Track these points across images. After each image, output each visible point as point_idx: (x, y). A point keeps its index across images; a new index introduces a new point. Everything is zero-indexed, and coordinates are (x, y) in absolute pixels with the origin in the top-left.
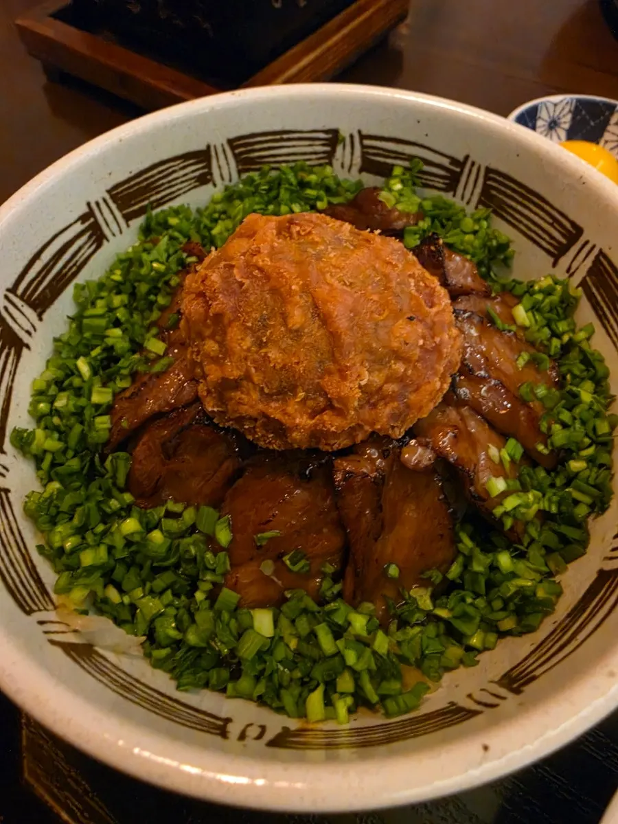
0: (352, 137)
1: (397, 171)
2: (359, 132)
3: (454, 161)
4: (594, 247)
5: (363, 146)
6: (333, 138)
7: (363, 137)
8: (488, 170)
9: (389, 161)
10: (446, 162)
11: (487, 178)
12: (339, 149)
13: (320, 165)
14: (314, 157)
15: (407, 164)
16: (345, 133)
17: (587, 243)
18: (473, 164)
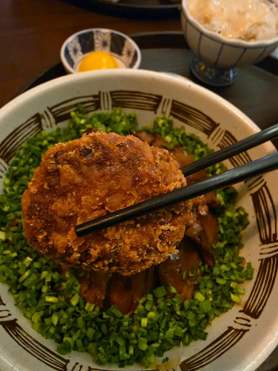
0: (46, 112)
1: (73, 114)
2: (48, 108)
3: (95, 96)
4: (169, 100)
5: (52, 113)
6: (38, 118)
7: (50, 109)
8: (111, 93)
9: (67, 112)
10: (91, 99)
11: (112, 96)
12: (43, 121)
13: (39, 133)
14: (34, 131)
15: (75, 109)
16: (42, 112)
17: (165, 100)
18: (103, 94)
